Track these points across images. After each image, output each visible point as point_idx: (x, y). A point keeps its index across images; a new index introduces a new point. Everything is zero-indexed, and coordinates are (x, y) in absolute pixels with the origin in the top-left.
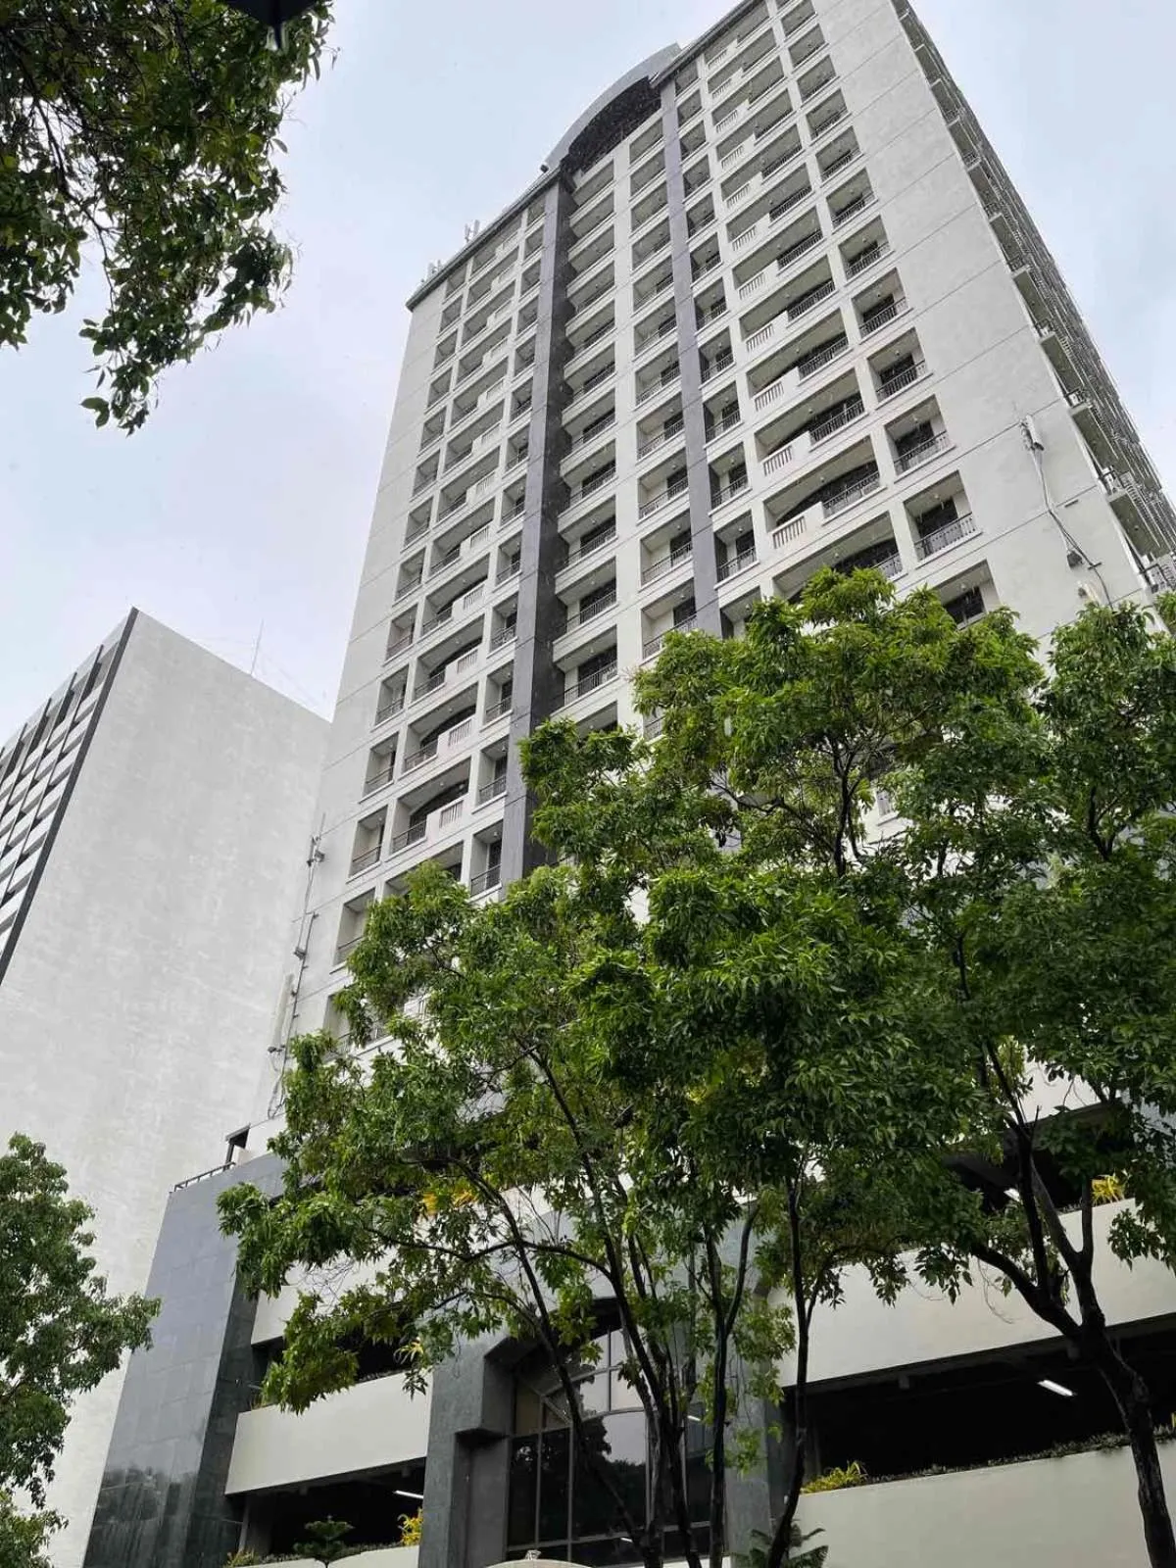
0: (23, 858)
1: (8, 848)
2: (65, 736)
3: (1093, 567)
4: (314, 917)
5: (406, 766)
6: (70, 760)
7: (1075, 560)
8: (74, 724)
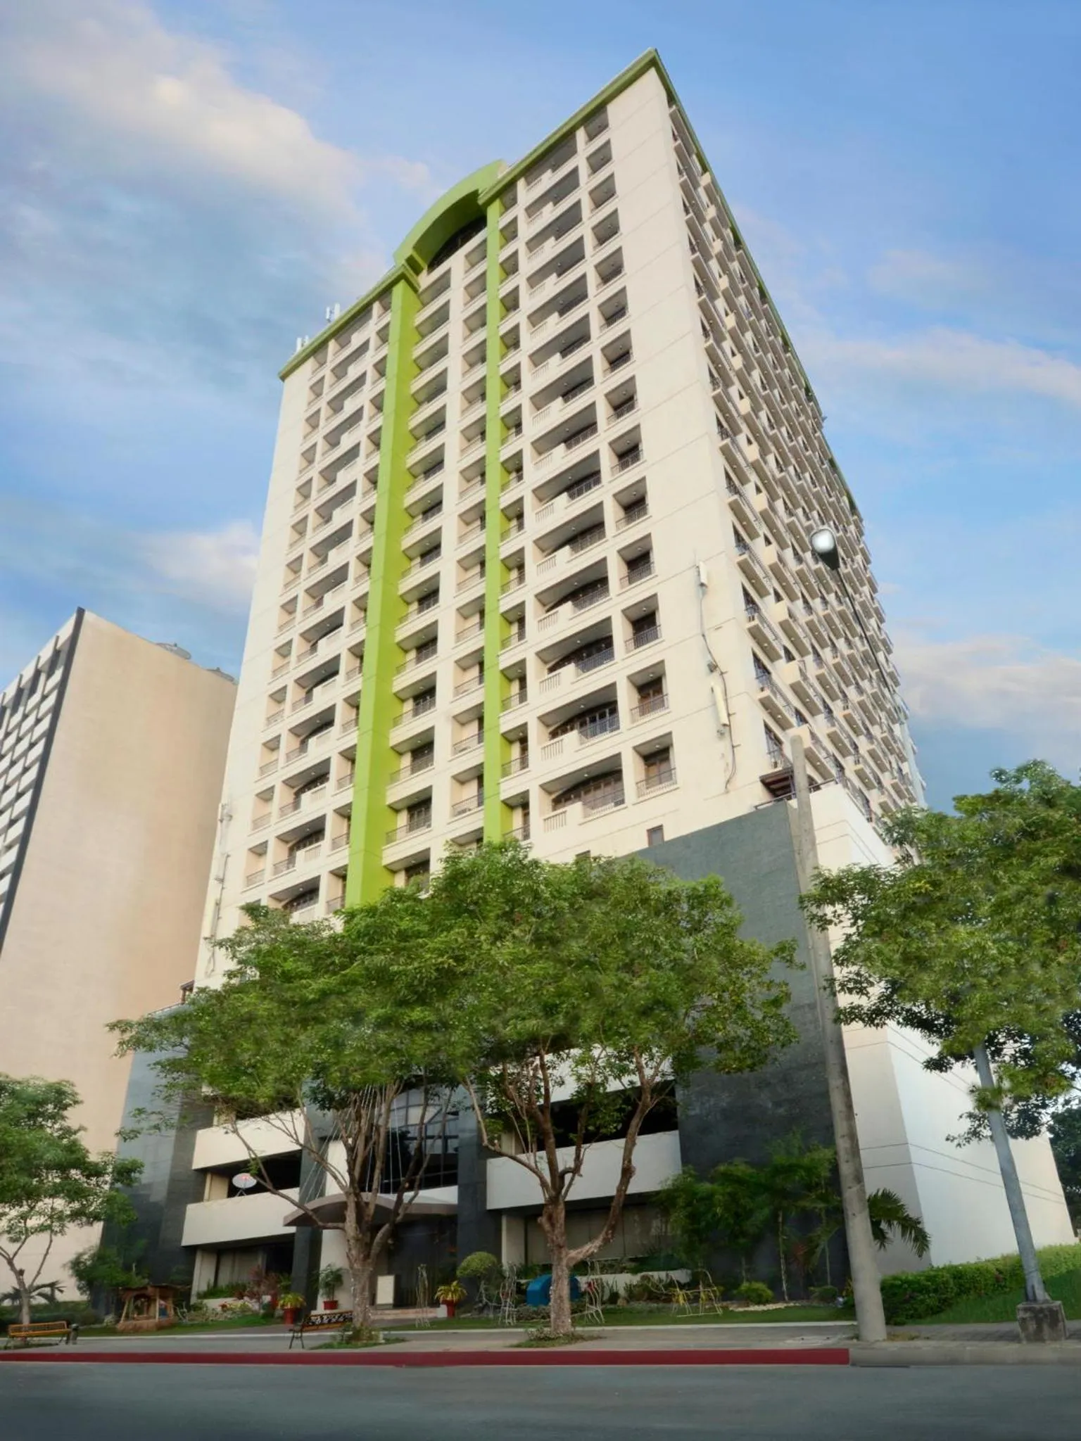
0: (19, 795)
1: (6, 788)
2: (38, 706)
3: (722, 673)
4: (228, 856)
5: (288, 756)
6: (45, 724)
7: (713, 668)
8: (44, 697)
